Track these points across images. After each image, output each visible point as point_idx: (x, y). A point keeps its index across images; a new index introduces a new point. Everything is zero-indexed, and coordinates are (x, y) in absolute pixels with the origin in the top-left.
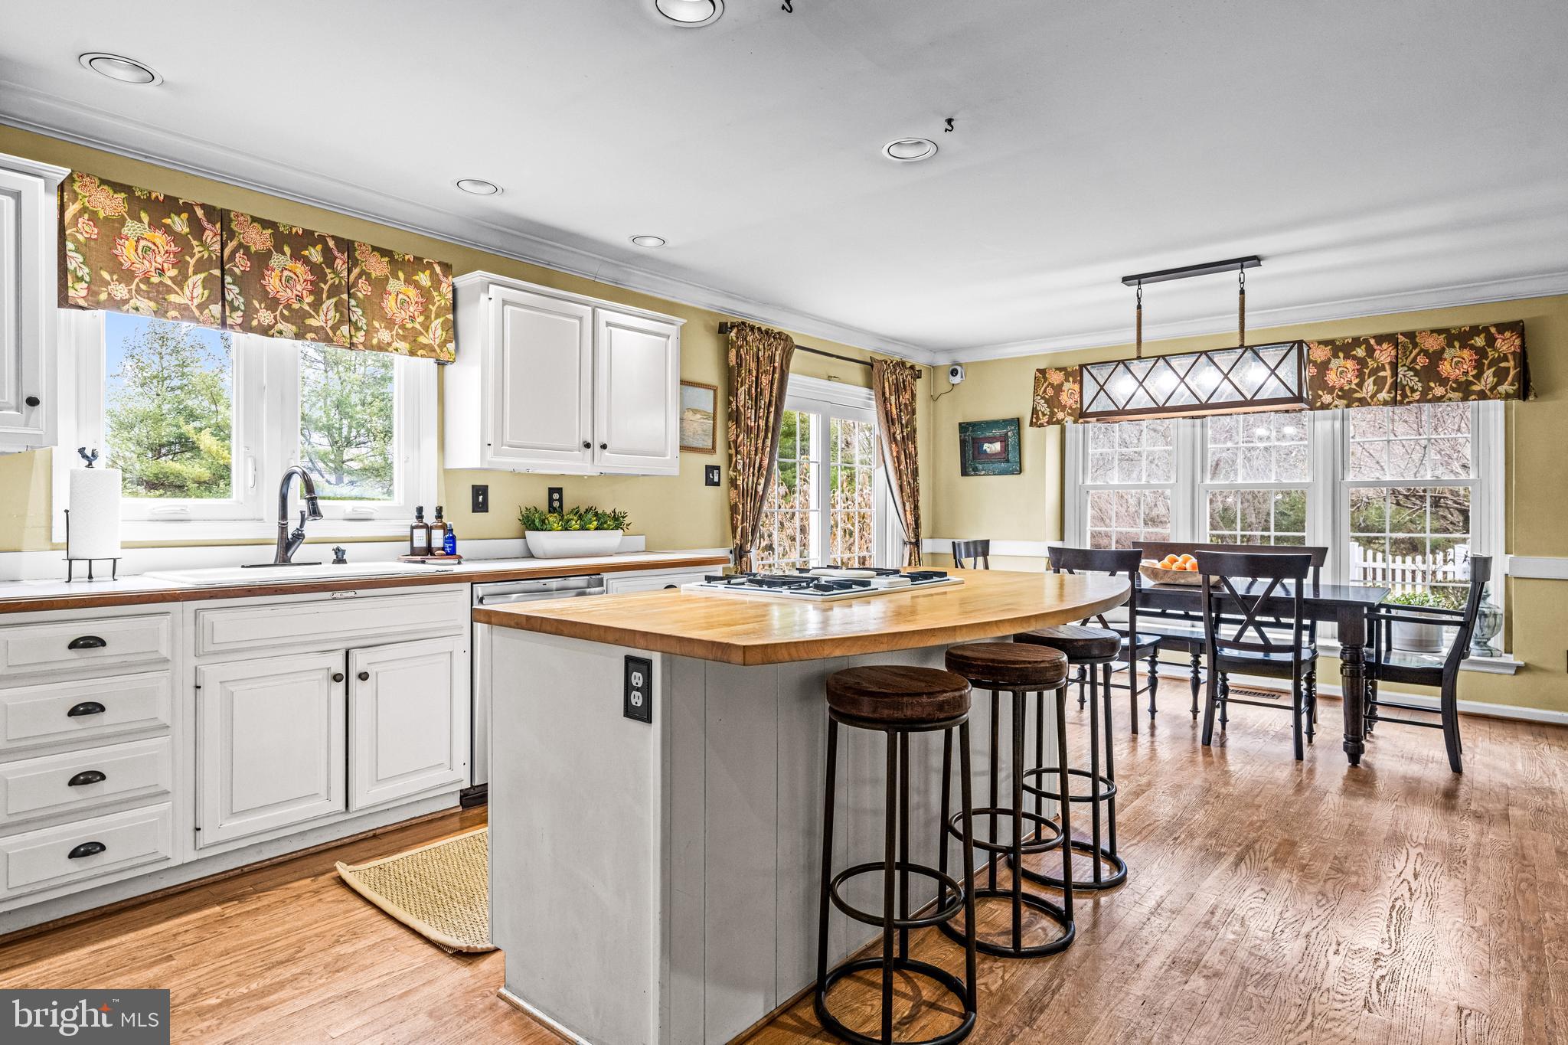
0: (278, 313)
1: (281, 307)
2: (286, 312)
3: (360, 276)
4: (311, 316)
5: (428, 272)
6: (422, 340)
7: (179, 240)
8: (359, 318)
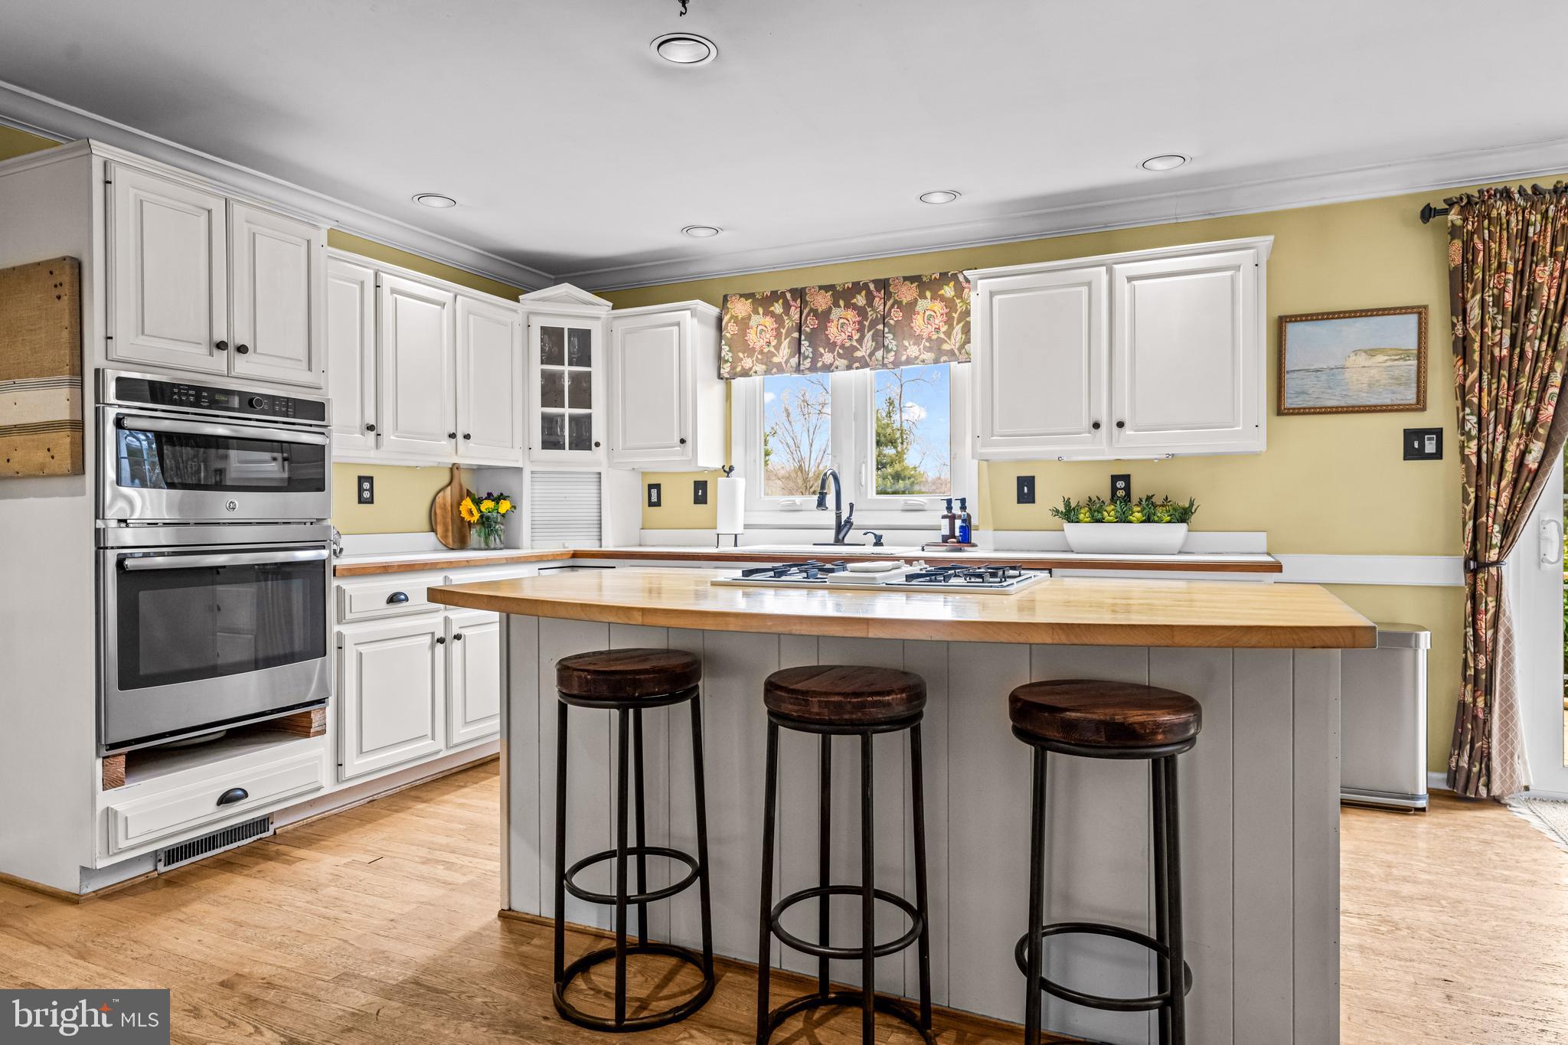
0: (836, 353)
1: (838, 347)
2: (841, 351)
3: (892, 306)
4: (858, 349)
5: (952, 284)
6: (946, 347)
7: (779, 320)
8: (890, 340)
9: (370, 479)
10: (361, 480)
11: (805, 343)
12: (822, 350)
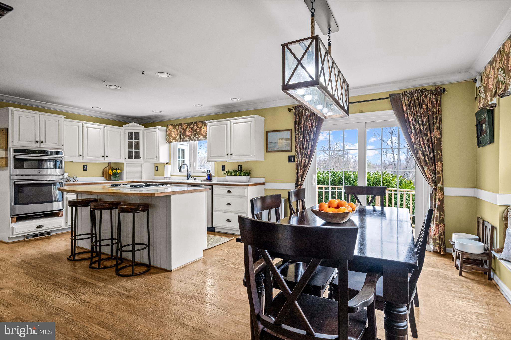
2: (188, 137)
3: (197, 128)
4: (191, 137)
7: (177, 130)
8: (197, 135)
9: (86, 166)
10: (84, 166)
11: (182, 135)
12: (185, 137)
